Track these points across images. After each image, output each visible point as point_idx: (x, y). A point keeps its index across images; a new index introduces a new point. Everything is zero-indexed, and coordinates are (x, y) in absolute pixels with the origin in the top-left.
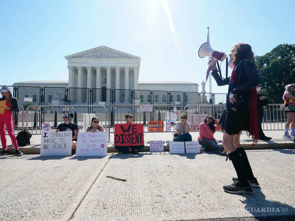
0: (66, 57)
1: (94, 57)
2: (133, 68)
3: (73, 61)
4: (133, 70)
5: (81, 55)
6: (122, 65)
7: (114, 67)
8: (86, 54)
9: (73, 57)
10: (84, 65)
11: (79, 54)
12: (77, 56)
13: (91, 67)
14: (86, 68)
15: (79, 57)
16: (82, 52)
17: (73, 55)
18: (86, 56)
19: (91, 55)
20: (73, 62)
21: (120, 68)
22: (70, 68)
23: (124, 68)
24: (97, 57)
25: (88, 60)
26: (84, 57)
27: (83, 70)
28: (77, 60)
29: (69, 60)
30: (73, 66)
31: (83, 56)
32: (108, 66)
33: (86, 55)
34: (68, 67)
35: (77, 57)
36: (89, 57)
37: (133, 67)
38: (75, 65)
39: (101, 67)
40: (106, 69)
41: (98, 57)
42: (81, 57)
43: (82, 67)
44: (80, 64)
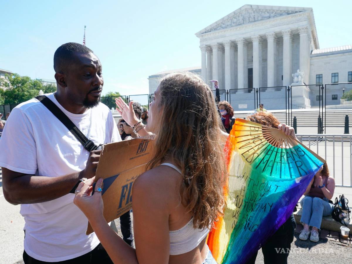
0: (196, 34)
1: (233, 26)
2: (298, 30)
3: (206, 37)
4: (298, 34)
5: (216, 26)
6: (277, 29)
7: (265, 36)
8: (222, 23)
9: (206, 32)
10: (220, 41)
11: (212, 26)
12: (211, 29)
13: (230, 41)
14: (223, 44)
15: (213, 30)
16: (216, 22)
17: (205, 29)
18: (222, 27)
19: (229, 23)
20: (206, 39)
21: (274, 34)
22: (203, 48)
23: (280, 33)
24: (237, 25)
25: (225, 31)
26: (219, 29)
27: (219, 48)
28: (211, 35)
29: (201, 37)
30: (206, 45)
31: (218, 27)
32: (255, 35)
33: (222, 25)
34: (200, 47)
35: (210, 31)
36: (226, 27)
37: (298, 28)
38: (208, 43)
39: (244, 38)
40: (252, 40)
41: (239, 25)
42: (215, 29)
43: (218, 43)
44: (214, 40)
